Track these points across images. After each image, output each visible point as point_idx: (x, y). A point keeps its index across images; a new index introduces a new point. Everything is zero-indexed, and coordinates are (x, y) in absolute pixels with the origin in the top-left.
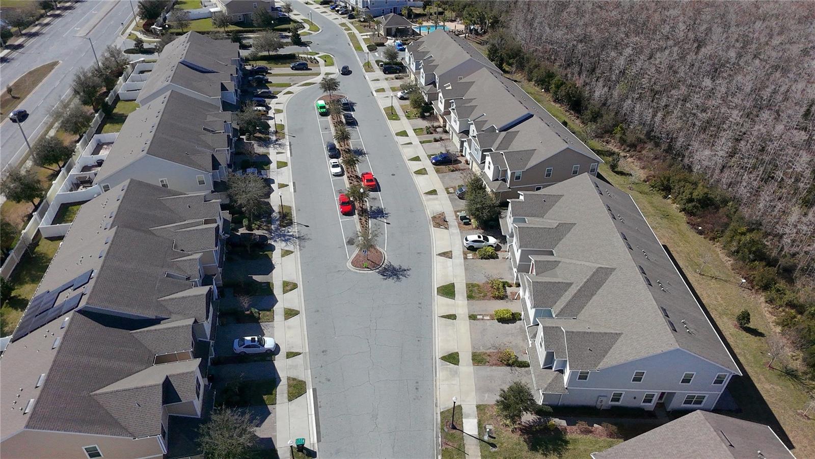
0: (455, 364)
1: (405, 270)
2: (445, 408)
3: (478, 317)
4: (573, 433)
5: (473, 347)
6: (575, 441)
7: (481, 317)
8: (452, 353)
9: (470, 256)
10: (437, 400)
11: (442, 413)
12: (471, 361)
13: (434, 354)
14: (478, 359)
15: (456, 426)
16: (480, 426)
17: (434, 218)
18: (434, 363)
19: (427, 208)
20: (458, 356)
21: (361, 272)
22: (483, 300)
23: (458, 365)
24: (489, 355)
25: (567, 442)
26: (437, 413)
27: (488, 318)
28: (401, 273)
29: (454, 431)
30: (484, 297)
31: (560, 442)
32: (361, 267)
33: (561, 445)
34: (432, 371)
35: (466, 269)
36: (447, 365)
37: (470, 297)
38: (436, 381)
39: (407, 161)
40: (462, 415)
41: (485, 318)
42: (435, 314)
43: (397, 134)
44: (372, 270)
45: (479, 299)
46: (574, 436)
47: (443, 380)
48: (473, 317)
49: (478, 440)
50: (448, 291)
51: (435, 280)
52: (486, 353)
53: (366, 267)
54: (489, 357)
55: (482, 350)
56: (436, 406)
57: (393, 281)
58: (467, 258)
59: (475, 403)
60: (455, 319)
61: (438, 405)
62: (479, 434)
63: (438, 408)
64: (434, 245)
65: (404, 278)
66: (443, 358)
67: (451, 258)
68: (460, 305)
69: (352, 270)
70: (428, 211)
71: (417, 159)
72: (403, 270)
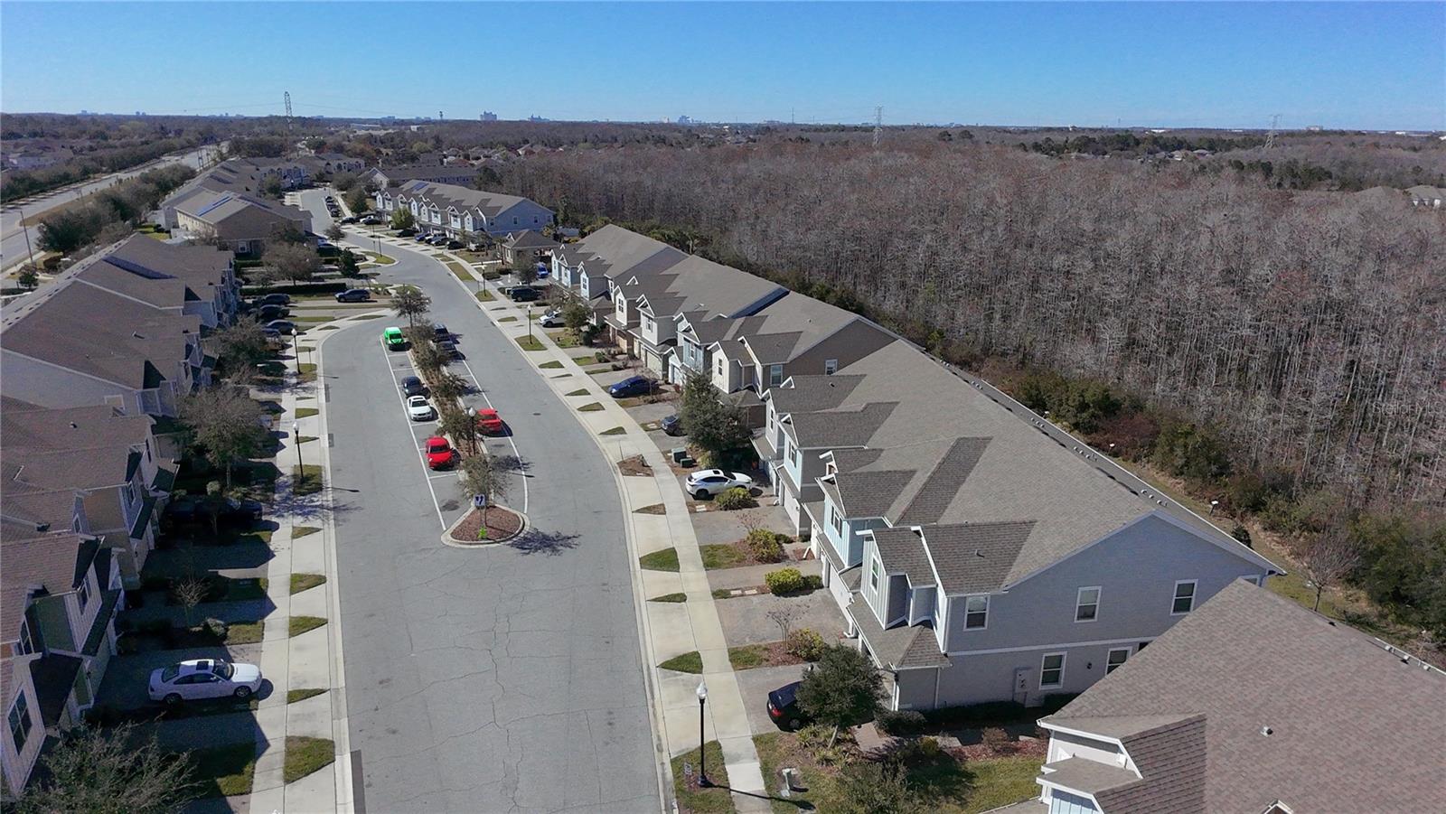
0: (694, 672)
1: (569, 538)
2: (680, 752)
3: (733, 593)
4: (978, 757)
5: (729, 640)
6: (987, 770)
7: (739, 592)
8: (685, 655)
9: (701, 507)
10: (659, 739)
11: (673, 762)
12: (730, 663)
13: (644, 661)
14: (742, 658)
15: (712, 781)
16: (766, 771)
17: (622, 464)
18: (646, 676)
19: (607, 452)
20: (699, 657)
21: (473, 547)
22: (738, 566)
23: (701, 673)
24: (766, 649)
25: (970, 776)
26: (663, 764)
27: (755, 592)
28: (560, 542)
29: (709, 790)
30: (741, 562)
31: (955, 778)
32: (474, 538)
33: (960, 782)
34: (644, 690)
35: (696, 527)
36: (676, 675)
37: (710, 564)
38: (653, 706)
39: (564, 397)
40: (723, 759)
41: (747, 592)
42: (638, 595)
43: (542, 366)
44: (498, 542)
45: (730, 565)
46: (981, 762)
47: (670, 703)
48: (720, 594)
49: (769, 801)
50: (665, 560)
51: (635, 548)
52: (760, 646)
53: (482, 539)
54: (766, 652)
55: (748, 642)
56: (660, 750)
57: (545, 555)
58: (696, 512)
59: (750, 733)
60: (685, 600)
61: (665, 747)
62: (768, 788)
63: (665, 754)
64: (627, 499)
65: (568, 548)
66: (666, 666)
67: (665, 513)
68: (692, 577)
69: (453, 545)
70: (610, 455)
71: (583, 392)
72: (564, 538)
